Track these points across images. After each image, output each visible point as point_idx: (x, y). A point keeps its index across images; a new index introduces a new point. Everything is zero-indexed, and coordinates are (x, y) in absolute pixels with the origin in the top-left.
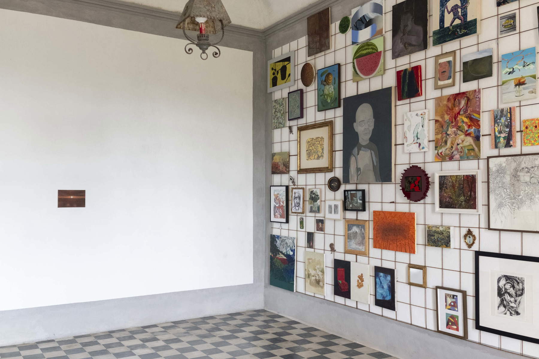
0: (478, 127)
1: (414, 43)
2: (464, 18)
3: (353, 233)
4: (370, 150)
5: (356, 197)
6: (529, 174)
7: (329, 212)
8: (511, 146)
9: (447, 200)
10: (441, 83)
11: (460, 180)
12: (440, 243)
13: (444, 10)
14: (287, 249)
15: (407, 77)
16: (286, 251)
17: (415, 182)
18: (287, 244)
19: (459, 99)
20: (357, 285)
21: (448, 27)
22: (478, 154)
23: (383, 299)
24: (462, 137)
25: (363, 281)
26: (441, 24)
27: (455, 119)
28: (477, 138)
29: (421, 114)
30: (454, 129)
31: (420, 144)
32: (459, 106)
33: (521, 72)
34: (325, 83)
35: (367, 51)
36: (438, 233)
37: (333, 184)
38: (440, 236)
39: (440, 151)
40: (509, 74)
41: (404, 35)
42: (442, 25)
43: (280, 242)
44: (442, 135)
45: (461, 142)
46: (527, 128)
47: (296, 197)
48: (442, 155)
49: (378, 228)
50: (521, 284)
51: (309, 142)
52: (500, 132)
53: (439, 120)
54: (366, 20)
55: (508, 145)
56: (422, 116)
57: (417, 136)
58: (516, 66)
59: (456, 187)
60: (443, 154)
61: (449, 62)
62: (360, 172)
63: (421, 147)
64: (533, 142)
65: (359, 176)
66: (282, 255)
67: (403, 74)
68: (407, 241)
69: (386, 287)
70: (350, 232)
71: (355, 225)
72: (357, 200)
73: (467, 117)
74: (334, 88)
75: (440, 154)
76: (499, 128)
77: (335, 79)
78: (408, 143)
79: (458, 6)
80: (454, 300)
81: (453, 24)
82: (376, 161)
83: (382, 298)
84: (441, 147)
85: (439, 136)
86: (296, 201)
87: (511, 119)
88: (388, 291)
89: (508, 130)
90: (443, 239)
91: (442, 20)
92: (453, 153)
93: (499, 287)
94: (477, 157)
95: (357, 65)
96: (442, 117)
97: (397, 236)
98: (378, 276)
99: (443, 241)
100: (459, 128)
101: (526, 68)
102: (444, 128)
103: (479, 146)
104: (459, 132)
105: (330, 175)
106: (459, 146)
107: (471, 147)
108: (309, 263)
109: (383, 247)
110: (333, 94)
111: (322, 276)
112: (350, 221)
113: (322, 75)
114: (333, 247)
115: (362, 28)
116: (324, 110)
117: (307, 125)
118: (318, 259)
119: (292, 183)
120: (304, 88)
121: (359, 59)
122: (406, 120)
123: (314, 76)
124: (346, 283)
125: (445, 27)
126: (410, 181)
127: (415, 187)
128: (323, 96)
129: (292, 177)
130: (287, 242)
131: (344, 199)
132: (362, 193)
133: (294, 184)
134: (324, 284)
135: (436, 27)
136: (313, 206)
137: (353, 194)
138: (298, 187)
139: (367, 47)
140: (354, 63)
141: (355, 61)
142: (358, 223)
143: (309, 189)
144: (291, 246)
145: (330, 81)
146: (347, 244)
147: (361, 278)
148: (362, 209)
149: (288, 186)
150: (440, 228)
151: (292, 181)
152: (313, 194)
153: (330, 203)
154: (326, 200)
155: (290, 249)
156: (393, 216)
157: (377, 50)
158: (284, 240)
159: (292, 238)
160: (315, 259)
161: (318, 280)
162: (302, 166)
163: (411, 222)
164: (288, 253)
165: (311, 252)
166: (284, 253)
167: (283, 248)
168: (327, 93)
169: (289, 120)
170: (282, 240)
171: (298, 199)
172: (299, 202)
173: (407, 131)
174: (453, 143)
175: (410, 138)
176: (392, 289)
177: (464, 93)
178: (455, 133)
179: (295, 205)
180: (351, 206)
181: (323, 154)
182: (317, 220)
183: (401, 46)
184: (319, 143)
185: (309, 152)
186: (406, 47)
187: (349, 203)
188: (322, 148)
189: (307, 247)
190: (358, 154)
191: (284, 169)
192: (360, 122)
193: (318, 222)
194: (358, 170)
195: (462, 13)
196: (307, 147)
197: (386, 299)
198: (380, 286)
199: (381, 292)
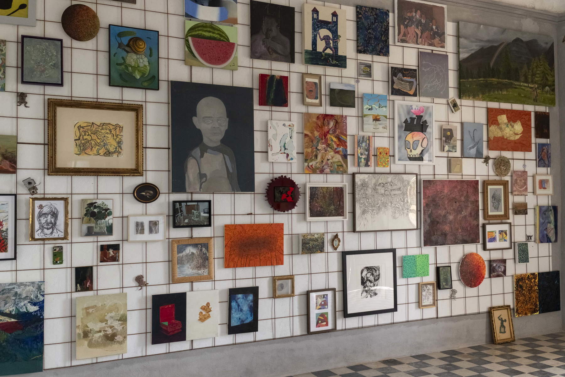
0: (346, 148)
1: (279, 52)
2: (335, 50)
3: (187, 255)
4: (222, 154)
5: (198, 209)
6: (384, 188)
7: (137, 231)
8: (369, 166)
9: (318, 210)
10: (308, 100)
11: (330, 192)
12: (315, 250)
13: (317, 35)
14: (17, 305)
15: (274, 83)
16: (14, 308)
17: (287, 192)
18: (20, 295)
19: (328, 120)
20: (199, 319)
21: (321, 53)
22: (346, 170)
23: (242, 323)
24: (332, 153)
25: (210, 311)
26: (314, 46)
27: (325, 137)
28: (345, 157)
29: (289, 126)
30: (324, 146)
31: (288, 155)
32: (328, 126)
33: (377, 111)
34: (127, 49)
35: (211, 34)
36: (313, 241)
37: (144, 194)
38: (315, 243)
39: (310, 164)
40: (369, 110)
41: (267, 38)
42: (314, 48)
44: (312, 150)
45: (331, 158)
46: (380, 153)
47: (45, 214)
48: (312, 167)
49: (233, 244)
50: (378, 271)
51: (79, 127)
52: (362, 154)
53: (308, 135)
55: (367, 165)
56: (290, 127)
57: (284, 146)
58: (374, 105)
59: (327, 198)
60: (314, 167)
61: (315, 83)
62: (205, 178)
63: (289, 158)
64: (384, 164)
65: (203, 184)
67: (269, 80)
68: (273, 254)
69: (245, 308)
70: (181, 255)
71: (190, 245)
72: (200, 213)
73: (335, 137)
74: (148, 61)
75: (310, 167)
76: (361, 151)
77: (151, 49)
78: (273, 152)
79: (330, 37)
80: (324, 299)
81: (326, 52)
82: (232, 167)
83: (239, 323)
84: (311, 160)
85: (309, 150)
86: (45, 219)
87: (369, 145)
88: (248, 312)
89: (367, 153)
90: (318, 245)
91: (314, 43)
92: (323, 167)
93: (362, 277)
94: (345, 172)
95: (194, 45)
96: (312, 133)
97: (261, 250)
98: (234, 299)
99: (318, 247)
100: (328, 145)
101: (381, 109)
102: (314, 143)
103: (346, 163)
104: (329, 149)
105: (138, 181)
106: (329, 162)
107: (339, 164)
108: (88, 314)
109: (240, 264)
110: (147, 70)
111: (121, 325)
112: (181, 240)
113: (120, 35)
114: (144, 280)
115: (204, 4)
116: (122, 87)
117: (73, 99)
118: (109, 303)
119: (29, 190)
120: (67, 41)
121: (197, 39)
122: (271, 128)
123: (98, 30)
124: (177, 322)
125: (317, 51)
126: (282, 191)
127: (287, 197)
128: (123, 66)
129: (33, 180)
130: (19, 291)
131: (171, 214)
132: (207, 204)
133: (33, 192)
134: (125, 337)
135: (309, 47)
136: (93, 225)
137: (192, 206)
138: (47, 196)
139: (211, 30)
140: (187, 41)
141: (190, 39)
142: (197, 242)
143: (83, 200)
144: (32, 297)
145: (141, 50)
146: (177, 271)
147: (207, 308)
148: (208, 223)
149: (15, 195)
150: (315, 235)
151: (31, 186)
152: (95, 207)
153: (140, 219)
154: (125, 215)
155: (29, 302)
156: (256, 229)
157: (228, 39)
158: (10, 290)
159: (33, 283)
160: (104, 306)
161: (109, 336)
162: (61, 163)
163: (279, 233)
164: (21, 310)
165: (91, 297)
166: (7, 311)
167: (5, 304)
168: (133, 64)
169: (23, 82)
170: (3, 290)
171: (50, 215)
172: (53, 221)
173: (272, 139)
174: (323, 157)
175: (276, 146)
176: (254, 309)
177: (332, 116)
178: (325, 148)
179: (42, 228)
180: (186, 221)
181: (121, 149)
182: (102, 247)
183: (263, 49)
184: (111, 132)
185: (83, 142)
186: (269, 52)
187: (182, 217)
188: (117, 140)
189: (76, 291)
190: (202, 156)
191: (6, 164)
192: (203, 118)
193: (104, 249)
194: (202, 176)
195: (333, 45)
196: (78, 135)
197: (245, 322)
198: (237, 310)
199: (238, 316)
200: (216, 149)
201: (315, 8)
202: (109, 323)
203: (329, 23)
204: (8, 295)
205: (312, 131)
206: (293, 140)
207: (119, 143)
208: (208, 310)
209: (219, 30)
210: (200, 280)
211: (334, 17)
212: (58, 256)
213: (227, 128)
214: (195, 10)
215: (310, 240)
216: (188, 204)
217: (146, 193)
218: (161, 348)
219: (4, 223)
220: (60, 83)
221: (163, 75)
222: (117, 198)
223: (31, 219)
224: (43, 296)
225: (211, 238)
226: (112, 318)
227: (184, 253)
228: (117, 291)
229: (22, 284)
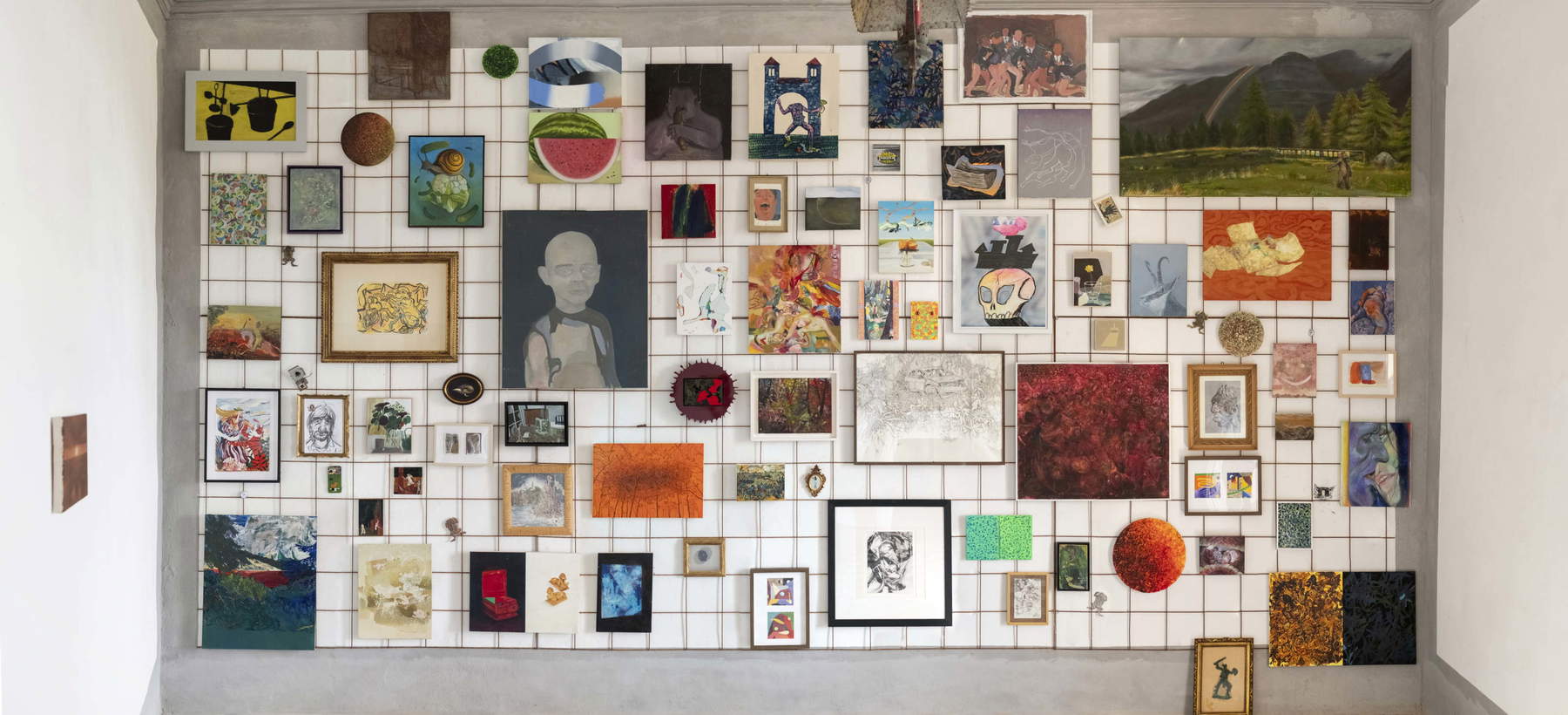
0: (837, 304)
1: (700, 143)
2: (814, 128)
3: (528, 492)
4: (587, 326)
5: (545, 417)
6: (923, 380)
7: (448, 448)
8: (890, 338)
9: (775, 420)
10: (758, 223)
11: (802, 387)
12: (763, 494)
13: (774, 106)
14: (281, 547)
15: (688, 199)
16: (277, 552)
17: (709, 388)
18: (285, 534)
19: (800, 254)
20: (546, 599)
21: (782, 136)
22: (836, 345)
23: (621, 615)
24: (807, 316)
25: (566, 588)
26: (768, 126)
27: (792, 287)
28: (835, 321)
30: (788, 303)
31: (715, 322)
32: (800, 267)
33: (908, 232)
34: (436, 169)
35: (574, 130)
36: (761, 476)
37: (459, 390)
38: (764, 482)
39: (760, 337)
40: (891, 231)
41: (676, 122)
42: (769, 128)
43: (253, 531)
44: (766, 311)
45: (804, 324)
46: (917, 313)
47: (318, 418)
48: (764, 343)
49: (607, 476)
50: (906, 543)
51: (367, 291)
52: (874, 316)
53: (756, 284)
54: (574, 71)
55: (886, 335)
56: (720, 273)
57: (708, 307)
58: (903, 223)
59: (794, 398)
60: (767, 343)
61: (775, 192)
62: (558, 367)
63: (718, 326)
64: (926, 334)
65: (556, 374)
66: (261, 565)
67: (678, 193)
68: (683, 497)
69: (628, 589)
70: (518, 489)
71: (533, 475)
72: (548, 423)
73: (815, 286)
74: (469, 185)
75: (759, 342)
76: (872, 309)
77: (471, 165)
78: (684, 318)
79: (803, 106)
80: (786, 587)
81: (793, 133)
82: (606, 346)
83: (616, 613)
84: (762, 329)
85: (759, 312)
86: (318, 426)
87: (891, 298)
88: (633, 596)
89: (886, 313)
90: (770, 486)
91: (769, 120)
92: (787, 341)
93: (870, 552)
94: (834, 351)
95: (543, 150)
96: (765, 279)
97: (659, 488)
98: (608, 571)
99: (769, 489)
100: (799, 302)
101: (919, 228)
102: (769, 299)
103: (838, 335)
104: (800, 308)
105: (449, 370)
106: (799, 332)
107: (823, 335)
108: (374, 570)
109: (620, 512)
110: (465, 197)
111: (423, 594)
112: (518, 467)
113: (425, 149)
114: (460, 526)
115: (562, 82)
116: (428, 227)
117: (357, 250)
118: (405, 558)
119: (297, 383)
120: (349, 166)
121: (548, 140)
122: (681, 276)
123: (392, 146)
124: (511, 600)
125: (775, 133)
126: (698, 386)
127: (708, 397)
128: (429, 196)
129: (301, 369)
130: (283, 527)
131: (503, 422)
132: (561, 408)
133: (302, 386)
134: (428, 614)
135: (758, 128)
136: (384, 437)
137: (535, 411)
138: (320, 393)
139: (574, 123)
140: (532, 145)
141: (536, 141)
142: (544, 470)
143: (368, 399)
144: (301, 538)
145: (457, 168)
146: (511, 516)
147: (560, 583)
148: (563, 441)
149: (279, 391)
150: (764, 467)
151: (299, 378)
152: (387, 410)
153: (452, 431)
154: (430, 423)
155: (297, 545)
156: (650, 452)
157: (604, 134)
158: (272, 525)
159: (302, 518)
160: (397, 561)
161: (406, 608)
162: (339, 345)
163: (694, 460)
164: (286, 556)
165: (380, 545)
166: (268, 556)
167: (266, 546)
168: (444, 191)
169: (290, 231)
170: (263, 526)
171: (324, 421)
172: (328, 430)
173: (685, 297)
174: (788, 324)
175: (692, 307)
176: (645, 592)
177: (808, 247)
178: (791, 308)
179: (314, 438)
180: (526, 435)
181: (425, 321)
182: (397, 470)
183: (669, 141)
184: (410, 296)
185: (369, 313)
186: (681, 146)
187: (519, 429)
188: (419, 308)
189: (360, 535)
190: (553, 330)
191: (267, 348)
192: (557, 267)
193: (400, 473)
194: (553, 362)
195: (809, 119)
196: (363, 303)
197: (627, 614)
198: (612, 591)
199: (614, 602)
200: (576, 317)
201: (771, 59)
202: (405, 588)
203: (801, 81)
204: (271, 532)
205: (764, 278)
206: (726, 296)
207: (422, 312)
208: (562, 586)
209: (588, 120)
210: (551, 534)
211: (812, 70)
212: (334, 481)
213: (597, 281)
214: (546, 95)
215: (755, 475)
216: (530, 407)
217: (462, 390)
218: (485, 639)
219: (264, 430)
220: (339, 228)
221: (491, 203)
222: (420, 396)
223: (299, 426)
224: (315, 537)
225: (570, 464)
226: (410, 581)
227: (523, 488)
228: (419, 540)
229: (287, 518)
